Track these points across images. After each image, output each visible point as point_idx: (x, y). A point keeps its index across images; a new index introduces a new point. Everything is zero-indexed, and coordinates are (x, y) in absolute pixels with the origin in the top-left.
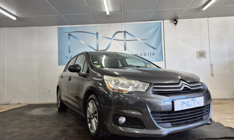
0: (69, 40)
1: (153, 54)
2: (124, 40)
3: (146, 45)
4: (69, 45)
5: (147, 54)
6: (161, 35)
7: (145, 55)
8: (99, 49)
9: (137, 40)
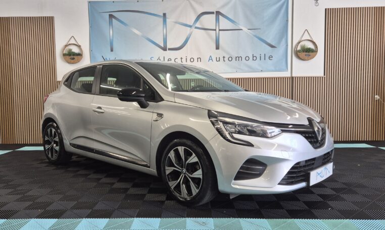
0: (111, 27)
1: (270, 57)
2: (215, 30)
3: (257, 39)
4: (111, 37)
5: (258, 58)
6: (287, 21)
7: (255, 58)
8: (169, 46)
9: (241, 30)
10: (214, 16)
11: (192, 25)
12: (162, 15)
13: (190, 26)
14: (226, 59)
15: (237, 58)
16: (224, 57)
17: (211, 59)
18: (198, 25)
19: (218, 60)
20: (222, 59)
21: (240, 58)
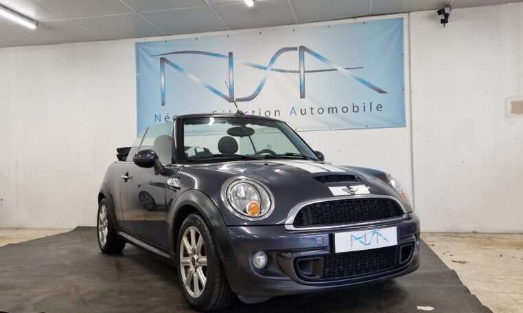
0: (162, 74)
1: (379, 107)
2: (299, 72)
3: (359, 82)
4: (163, 88)
6: (402, 54)
9: (336, 70)
10: (297, 53)
11: (267, 66)
12: (228, 55)
13: (265, 68)
14: (315, 111)
15: (331, 109)
16: (312, 109)
17: (293, 111)
18: (274, 66)
19: (303, 112)
20: (309, 111)
21: (335, 109)
